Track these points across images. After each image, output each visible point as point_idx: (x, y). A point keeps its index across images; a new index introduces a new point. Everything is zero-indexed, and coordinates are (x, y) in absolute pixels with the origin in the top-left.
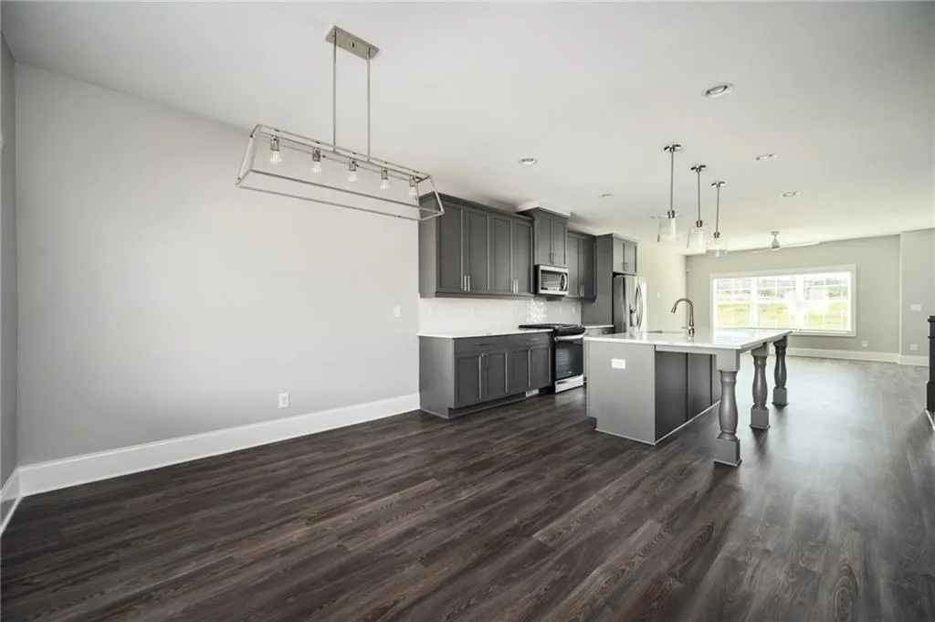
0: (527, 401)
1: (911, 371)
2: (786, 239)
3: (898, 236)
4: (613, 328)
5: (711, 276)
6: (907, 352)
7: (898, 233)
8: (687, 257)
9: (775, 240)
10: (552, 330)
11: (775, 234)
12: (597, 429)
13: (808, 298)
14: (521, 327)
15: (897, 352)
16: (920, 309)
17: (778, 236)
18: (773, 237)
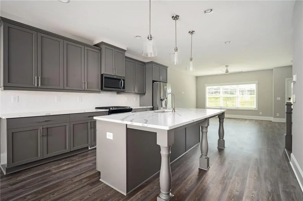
0: (89, 152)
1: (277, 125)
2: (231, 70)
3: (272, 70)
4: (153, 108)
5: (206, 85)
6: (275, 117)
7: (272, 69)
8: (197, 77)
9: (227, 69)
10: (108, 110)
11: (227, 66)
12: (100, 180)
13: (243, 95)
14: (96, 108)
15: (272, 117)
16: (280, 99)
17: (228, 67)
18: (226, 68)
